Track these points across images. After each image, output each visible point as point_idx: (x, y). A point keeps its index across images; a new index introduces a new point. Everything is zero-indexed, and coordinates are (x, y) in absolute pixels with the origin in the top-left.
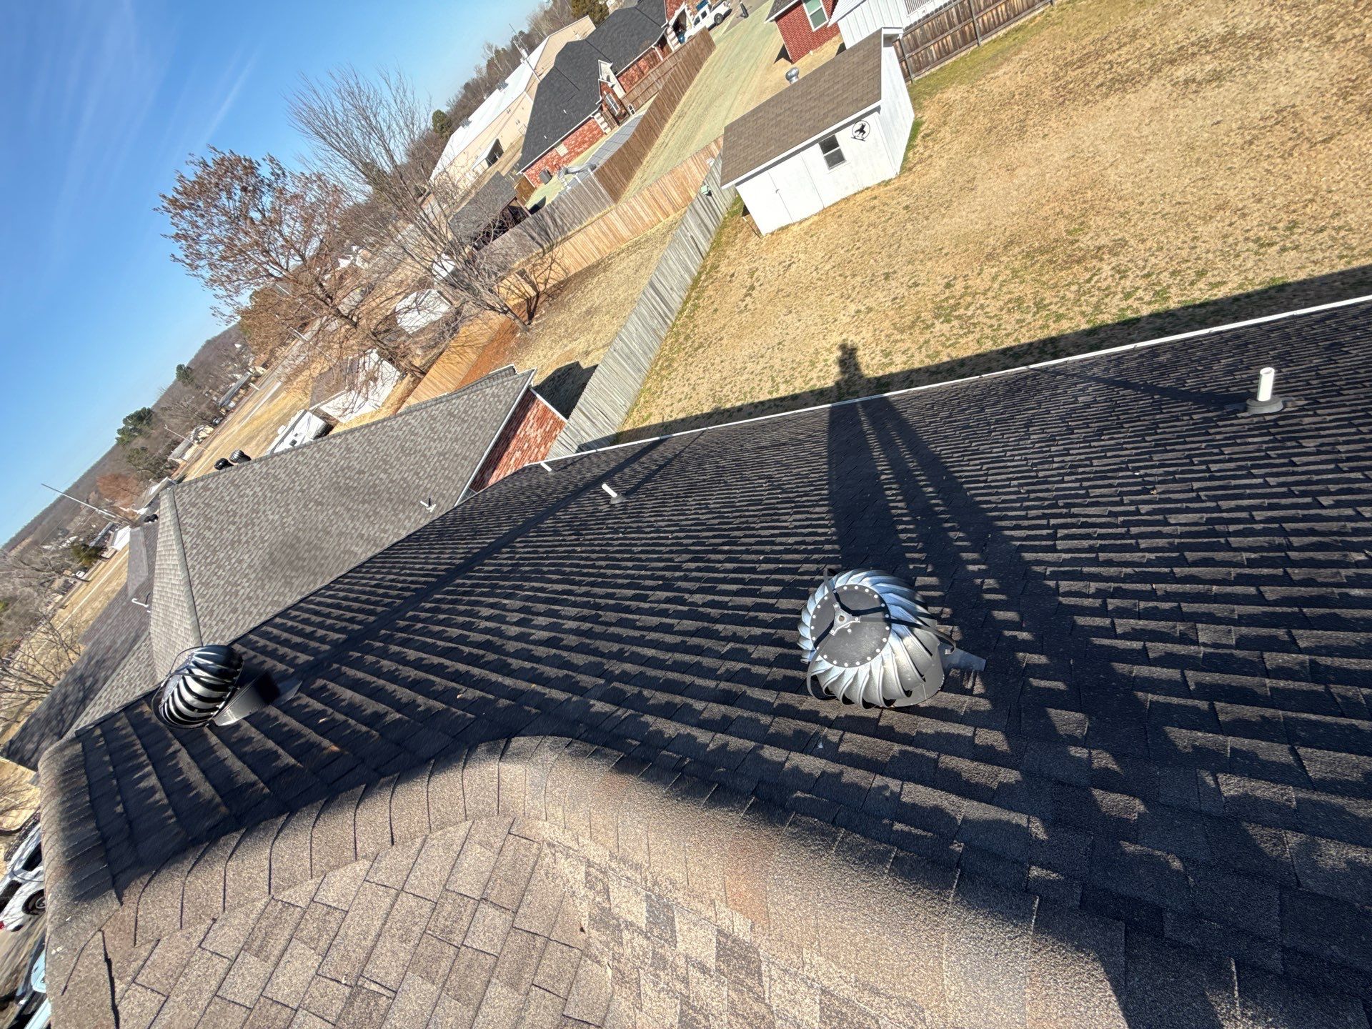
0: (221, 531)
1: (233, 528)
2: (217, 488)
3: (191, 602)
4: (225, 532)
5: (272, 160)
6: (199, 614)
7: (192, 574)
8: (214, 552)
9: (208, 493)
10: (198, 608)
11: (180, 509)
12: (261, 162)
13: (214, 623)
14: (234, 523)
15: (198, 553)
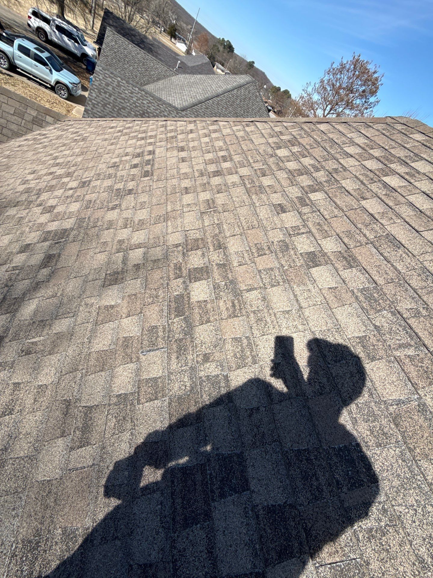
0: (240, 107)
1: (242, 112)
2: (257, 102)
3: (210, 98)
4: (240, 109)
5: (378, 102)
6: (205, 102)
7: (221, 96)
8: (231, 105)
9: (255, 98)
10: (208, 101)
11: (246, 86)
12: (376, 97)
13: (203, 110)
14: (244, 113)
15: (230, 98)
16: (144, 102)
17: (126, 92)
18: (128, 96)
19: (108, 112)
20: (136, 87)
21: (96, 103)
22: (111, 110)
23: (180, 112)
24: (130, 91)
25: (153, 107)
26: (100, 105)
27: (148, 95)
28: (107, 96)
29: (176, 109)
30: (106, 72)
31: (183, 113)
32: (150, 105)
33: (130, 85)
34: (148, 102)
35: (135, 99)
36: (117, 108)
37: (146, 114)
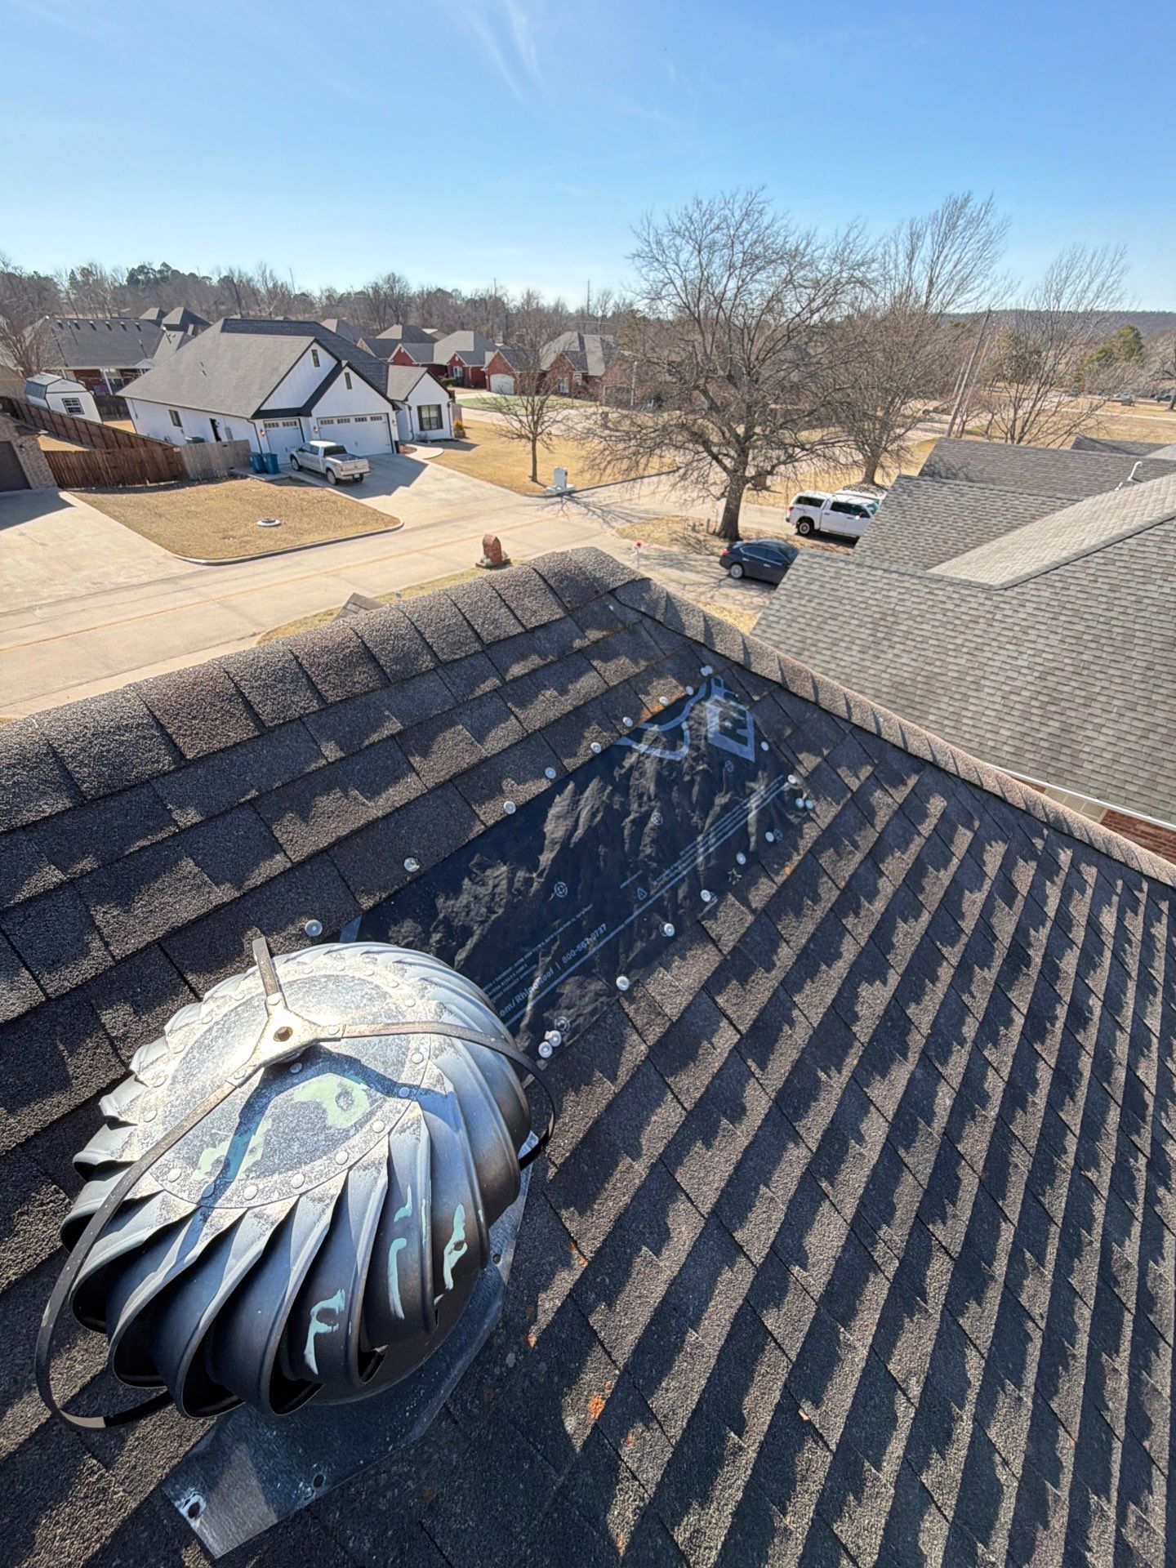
3: (1130, 534)
6: (1109, 549)
10: (1120, 544)
16: (891, 594)
17: (851, 584)
18: (851, 591)
19: (796, 630)
20: (877, 569)
21: (775, 619)
22: (803, 626)
23: (1002, 592)
24: (859, 581)
25: (913, 599)
26: (783, 621)
27: (906, 578)
28: (803, 602)
29: (987, 589)
30: (817, 560)
31: (1008, 593)
32: (906, 597)
33: (866, 570)
34: (903, 591)
35: (867, 594)
36: (819, 619)
37: (889, 618)
